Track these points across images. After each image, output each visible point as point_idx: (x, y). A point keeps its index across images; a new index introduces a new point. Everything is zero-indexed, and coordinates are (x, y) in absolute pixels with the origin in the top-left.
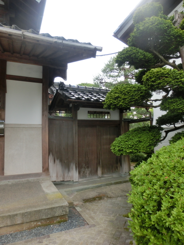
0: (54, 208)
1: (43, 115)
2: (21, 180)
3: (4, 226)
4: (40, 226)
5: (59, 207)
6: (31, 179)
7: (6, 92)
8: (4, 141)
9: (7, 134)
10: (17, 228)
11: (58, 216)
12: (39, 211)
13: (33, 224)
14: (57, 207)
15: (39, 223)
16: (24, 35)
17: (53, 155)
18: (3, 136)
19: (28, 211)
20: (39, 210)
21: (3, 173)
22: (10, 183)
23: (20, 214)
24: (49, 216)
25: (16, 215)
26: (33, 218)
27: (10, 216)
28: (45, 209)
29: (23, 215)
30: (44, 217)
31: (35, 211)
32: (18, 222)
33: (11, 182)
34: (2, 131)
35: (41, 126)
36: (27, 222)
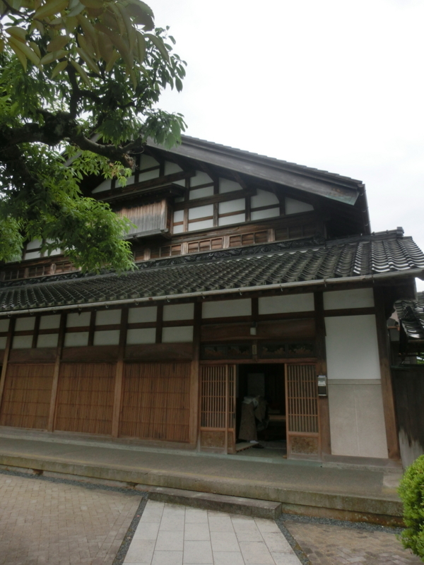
0: (385, 502)
1: (381, 364)
2: (356, 465)
3: (323, 507)
4: (366, 522)
5: (392, 502)
6: (370, 467)
7: (325, 335)
8: (328, 405)
9: (331, 394)
10: (337, 514)
11: (391, 516)
12: (364, 501)
13: (358, 516)
14: (389, 502)
15: (365, 518)
16: (326, 283)
17: (406, 431)
18: (327, 397)
19: (350, 496)
20: (364, 499)
21: (330, 451)
22: (340, 468)
23: (340, 496)
24: (378, 512)
25: (336, 497)
26: (356, 508)
27: (328, 495)
28: (372, 500)
29: (343, 499)
30: (371, 511)
31: (358, 499)
32: (339, 507)
33: (341, 465)
34: (324, 390)
35: (379, 382)
36: (349, 511)
